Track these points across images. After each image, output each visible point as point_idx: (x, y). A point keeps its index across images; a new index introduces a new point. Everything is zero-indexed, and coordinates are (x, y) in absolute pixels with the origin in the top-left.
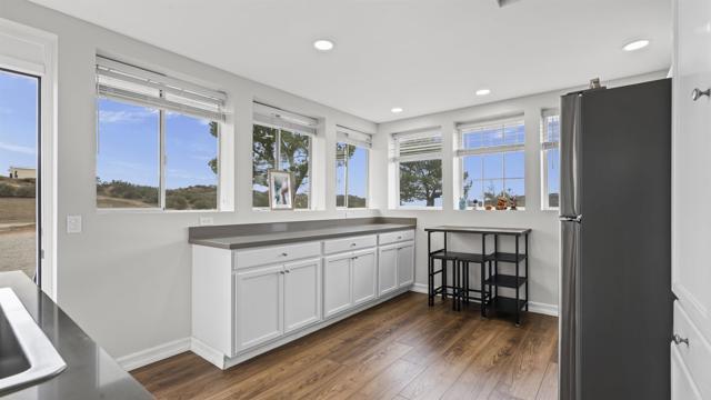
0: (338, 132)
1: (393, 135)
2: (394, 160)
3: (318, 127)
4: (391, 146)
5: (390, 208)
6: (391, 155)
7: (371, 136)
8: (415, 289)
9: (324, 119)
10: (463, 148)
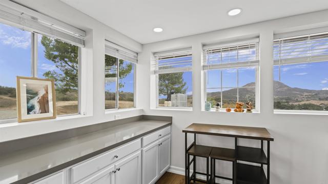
0: (106, 46)
1: (154, 53)
2: (155, 72)
3: (85, 38)
4: (152, 62)
5: (151, 108)
6: (153, 69)
7: (137, 54)
8: (172, 171)
9: (91, 30)
10: (206, 64)
